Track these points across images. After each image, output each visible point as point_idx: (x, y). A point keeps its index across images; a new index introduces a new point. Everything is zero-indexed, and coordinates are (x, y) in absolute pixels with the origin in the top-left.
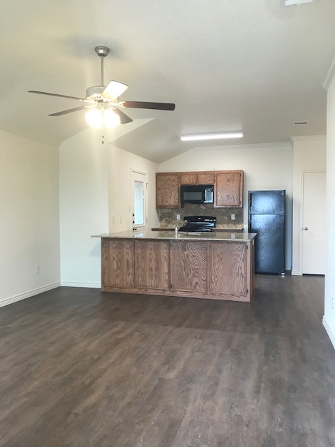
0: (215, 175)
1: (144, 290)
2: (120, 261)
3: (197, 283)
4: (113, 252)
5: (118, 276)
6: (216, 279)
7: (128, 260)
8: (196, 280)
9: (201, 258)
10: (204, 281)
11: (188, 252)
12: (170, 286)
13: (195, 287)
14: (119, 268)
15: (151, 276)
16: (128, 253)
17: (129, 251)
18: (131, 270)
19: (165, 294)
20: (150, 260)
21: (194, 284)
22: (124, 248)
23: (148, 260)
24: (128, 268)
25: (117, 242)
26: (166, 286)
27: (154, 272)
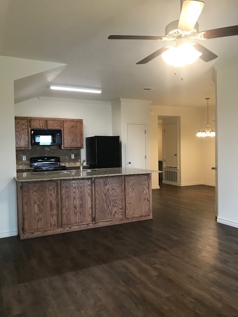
0: (63, 121)
1: (68, 228)
2: (42, 204)
3: (116, 212)
4: (34, 196)
5: (40, 219)
6: (130, 206)
7: (51, 202)
8: (115, 209)
9: (118, 190)
10: (121, 209)
11: (108, 186)
12: (94, 219)
13: (114, 215)
14: (41, 211)
15: (75, 213)
16: (51, 195)
17: (52, 192)
18: (55, 212)
19: (89, 228)
20: (75, 198)
21: (114, 213)
22: (47, 190)
23: (72, 199)
24: (52, 210)
25: (38, 185)
26: (89, 219)
27: (78, 209)
